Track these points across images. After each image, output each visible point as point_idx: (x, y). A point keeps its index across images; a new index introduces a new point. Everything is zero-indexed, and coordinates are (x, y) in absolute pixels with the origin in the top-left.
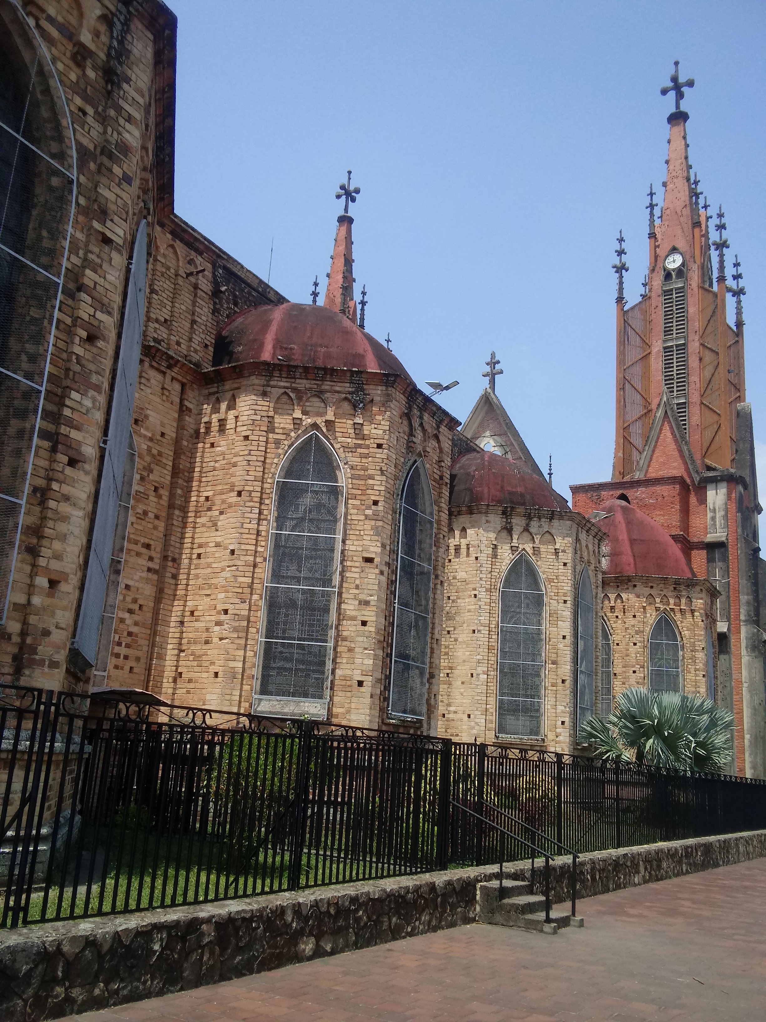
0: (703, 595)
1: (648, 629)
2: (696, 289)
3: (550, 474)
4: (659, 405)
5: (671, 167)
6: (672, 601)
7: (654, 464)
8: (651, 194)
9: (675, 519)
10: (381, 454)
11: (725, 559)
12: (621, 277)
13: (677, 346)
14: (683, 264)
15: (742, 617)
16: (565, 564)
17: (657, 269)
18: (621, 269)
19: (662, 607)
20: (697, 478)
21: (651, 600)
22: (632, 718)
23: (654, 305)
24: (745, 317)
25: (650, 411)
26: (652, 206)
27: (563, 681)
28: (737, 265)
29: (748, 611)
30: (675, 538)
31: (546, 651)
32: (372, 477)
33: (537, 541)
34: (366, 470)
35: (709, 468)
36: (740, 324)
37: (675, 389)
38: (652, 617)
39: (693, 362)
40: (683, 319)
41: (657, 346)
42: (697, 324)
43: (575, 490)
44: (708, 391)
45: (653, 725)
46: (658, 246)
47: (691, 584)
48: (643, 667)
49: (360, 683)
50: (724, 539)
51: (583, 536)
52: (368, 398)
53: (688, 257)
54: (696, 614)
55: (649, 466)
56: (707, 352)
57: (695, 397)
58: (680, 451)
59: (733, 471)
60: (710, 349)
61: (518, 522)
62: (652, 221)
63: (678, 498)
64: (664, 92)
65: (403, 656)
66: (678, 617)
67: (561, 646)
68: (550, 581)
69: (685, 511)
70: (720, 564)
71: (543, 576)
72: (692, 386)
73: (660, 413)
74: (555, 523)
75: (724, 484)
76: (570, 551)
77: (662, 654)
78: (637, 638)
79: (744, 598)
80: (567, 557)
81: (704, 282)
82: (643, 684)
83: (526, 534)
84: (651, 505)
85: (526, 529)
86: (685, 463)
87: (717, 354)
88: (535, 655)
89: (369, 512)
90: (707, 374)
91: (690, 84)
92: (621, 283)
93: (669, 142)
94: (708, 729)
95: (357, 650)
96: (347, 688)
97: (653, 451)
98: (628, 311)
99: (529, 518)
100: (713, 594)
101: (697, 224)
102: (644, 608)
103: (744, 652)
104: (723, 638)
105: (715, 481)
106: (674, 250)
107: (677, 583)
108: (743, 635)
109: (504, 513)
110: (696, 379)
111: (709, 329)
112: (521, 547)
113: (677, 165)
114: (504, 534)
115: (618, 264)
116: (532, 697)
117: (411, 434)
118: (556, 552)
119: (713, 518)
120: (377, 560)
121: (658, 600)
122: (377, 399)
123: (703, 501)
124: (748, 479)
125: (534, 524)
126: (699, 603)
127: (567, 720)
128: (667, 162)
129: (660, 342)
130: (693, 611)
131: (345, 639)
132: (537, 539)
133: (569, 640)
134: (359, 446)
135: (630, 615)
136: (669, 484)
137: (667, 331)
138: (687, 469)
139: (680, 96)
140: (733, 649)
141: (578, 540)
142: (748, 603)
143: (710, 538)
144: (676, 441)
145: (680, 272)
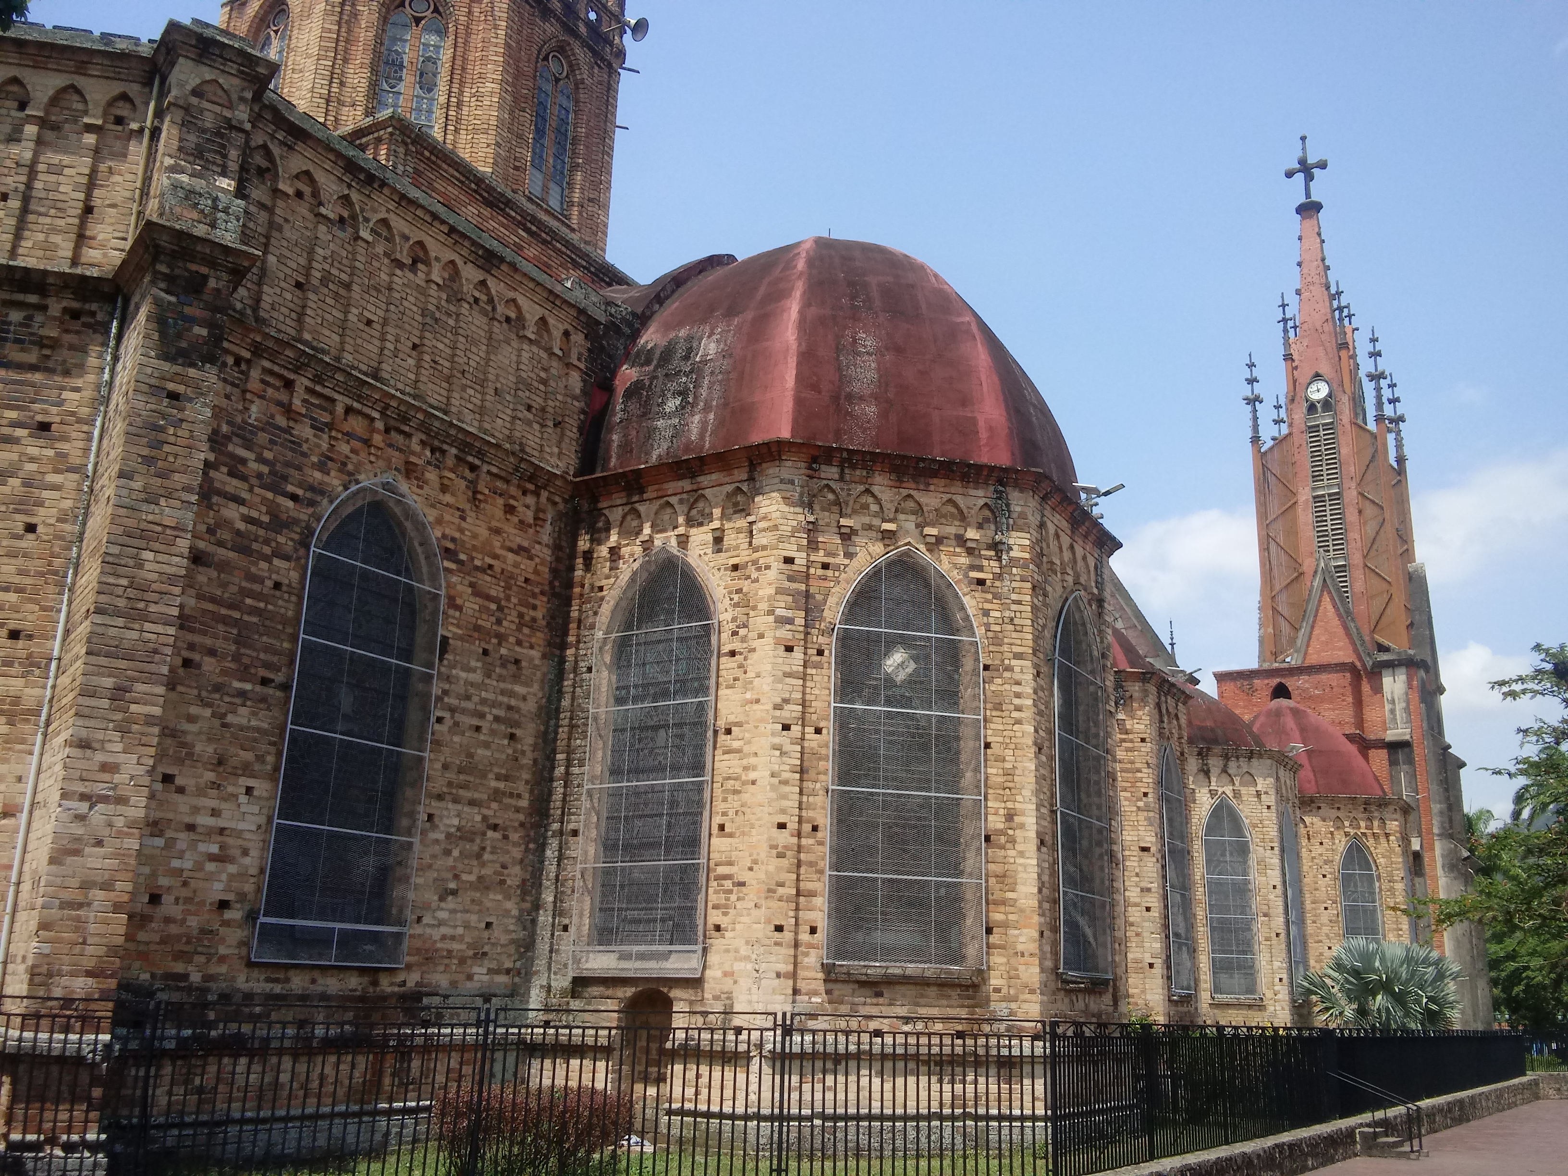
0: (1398, 816)
1: (1337, 858)
2: (1348, 426)
3: (1172, 644)
4: (1316, 572)
5: (1305, 271)
6: (1363, 824)
7: (1315, 644)
8: (1283, 306)
9: (1348, 714)
10: (1147, 747)
11: (1410, 761)
12: (1255, 411)
13: (1330, 495)
14: (1330, 395)
15: (1436, 830)
16: (1269, 807)
17: (1297, 399)
18: (1253, 401)
19: (1352, 832)
20: (1369, 663)
21: (1339, 824)
22: (1356, 973)
23: (1296, 444)
24: (1407, 451)
25: (1302, 574)
26: (1285, 320)
27: (1278, 935)
29: (1442, 823)
30: (1349, 737)
31: (1256, 903)
32: (1139, 771)
33: (1237, 783)
34: (1132, 763)
35: (1382, 648)
36: (1401, 460)
37: (1331, 548)
38: (1341, 844)
39: (1352, 516)
40: (1335, 461)
41: (1305, 495)
42: (1352, 469)
43: (1221, 678)
44: (1373, 553)
45: (1381, 980)
46: (1296, 368)
47: (1383, 803)
48: (1335, 902)
49: (1151, 966)
50: (1408, 737)
51: (1281, 772)
52: (1128, 694)
53: (1335, 386)
54: (1392, 838)
55: (1308, 646)
56: (1367, 503)
57: (1357, 559)
58: (1346, 628)
59: (1411, 652)
60: (1373, 502)
61: (1215, 763)
62: (1286, 339)
63: (1349, 689)
64: (1289, 175)
65: (1177, 935)
66: (1371, 842)
67: (1272, 897)
68: (1255, 826)
69: (1359, 704)
70: (1405, 767)
71: (1247, 821)
72: (1353, 544)
73: (1317, 582)
74: (1255, 761)
75: (1403, 670)
76: (1272, 792)
77: (1356, 886)
78: (1327, 869)
79: (1436, 807)
80: (1270, 799)
81: (1356, 415)
82: (1337, 922)
83: (1224, 775)
84: (1318, 696)
85: (1225, 771)
86: (1353, 644)
87: (1382, 508)
88: (1244, 908)
89: (1141, 804)
90: (1371, 529)
91: (1323, 165)
92: (1255, 419)
93: (1300, 238)
95: (1145, 934)
96: (1140, 971)
97: (1313, 627)
98: (1266, 453)
99: (1227, 758)
100: (1406, 810)
101: (1344, 346)
102: (1332, 833)
103: (1440, 872)
104: (1417, 857)
105: (1390, 665)
106: (1317, 376)
107: (1367, 803)
108: (1438, 851)
109: (1200, 754)
110: (1357, 537)
111: (1369, 476)
112: (1220, 790)
113: (1313, 267)
114: (1201, 776)
115: (1249, 394)
116: (1245, 952)
117: (1162, 721)
118: (1258, 794)
119: (1392, 711)
120: (1153, 849)
121: (1347, 823)
122: (1136, 695)
123: (1378, 689)
124: (1429, 660)
125: (1232, 764)
126: (1393, 825)
127: (1285, 976)
128: (1299, 264)
129: (1308, 489)
130: (1387, 835)
132: (1237, 780)
133: (1279, 890)
134: (1124, 740)
135: (1315, 841)
136: (1337, 672)
137: (1316, 477)
138: (1356, 650)
139: (1309, 178)
140: (1427, 869)
142: (1441, 813)
143: (1391, 735)
144: (1340, 616)
145: (1327, 404)
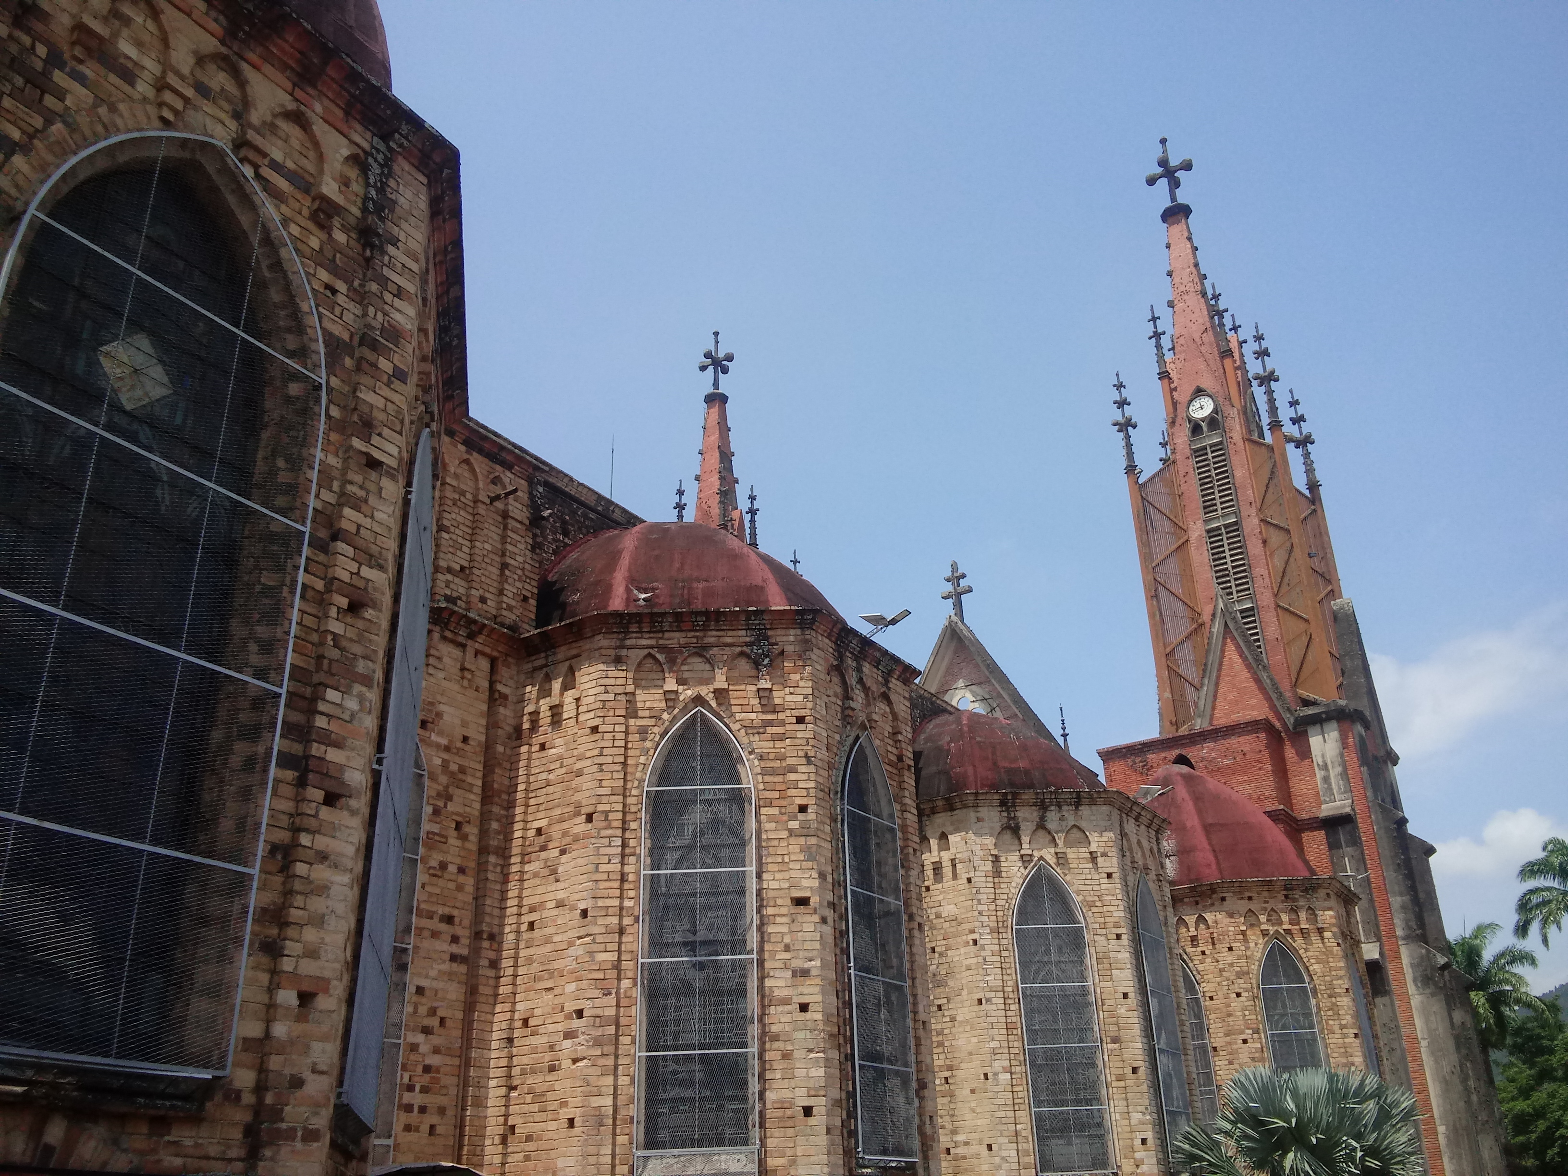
0: (1333, 902)
1: (1254, 967)
2: (1240, 443)
3: (1065, 736)
4: (1214, 615)
5: (1177, 280)
6: (1285, 917)
7: (1221, 704)
8: (1154, 319)
9: (1268, 786)
10: (805, 732)
11: (1355, 841)
12: (1128, 437)
13: (1226, 526)
14: (1215, 411)
15: (1399, 932)
16: (1109, 876)
17: (1179, 420)
18: (1125, 426)
19: (1272, 929)
20: (1290, 721)
21: (1253, 920)
22: (1252, 1119)
23: (1182, 473)
24: (1319, 475)
25: (1202, 624)
26: (1157, 335)
27: (1135, 1070)
28: (1294, 403)
29: (1407, 921)
30: (1273, 815)
31: (1099, 1021)
32: (793, 770)
33: (1060, 843)
34: (783, 758)
35: (1306, 703)
36: (1313, 486)
37: (1234, 589)
38: (1258, 948)
39: (1254, 548)
40: (1228, 486)
41: (1197, 530)
42: (1250, 492)
43: (1108, 756)
44: (1285, 588)
45: (1290, 1129)
46: (1175, 389)
47: (1310, 886)
48: (1256, 1031)
49: (808, 1111)
50: (1348, 810)
51: (1130, 826)
52: (776, 649)
53: (1221, 400)
54: (1327, 934)
55: (1213, 708)
56: (1272, 530)
57: (1266, 598)
58: (1258, 681)
59: (1342, 702)
60: (1276, 526)
62: (1161, 357)
63: (1266, 753)
64: (1151, 181)
65: (872, 1056)
66: (1299, 942)
67: (1122, 1011)
68: (1091, 905)
69: (1282, 773)
70: (1349, 850)
71: (1077, 899)
72: (1259, 582)
73: (1217, 628)
74: (1085, 810)
75: (1334, 725)
76: (1114, 853)
77: (1284, 1006)
78: (1241, 984)
79: (1396, 901)
80: (1111, 863)
81: (1250, 432)
82: (1262, 1060)
83: (1041, 833)
84: (1228, 767)
85: (1041, 826)
86: (1269, 699)
87: (1288, 531)
88: (1083, 1031)
89: (794, 825)
90: (1278, 561)
91: (1187, 166)
92: (1129, 446)
93: (1168, 246)
94: (1378, 1125)
95: (797, 1054)
96: (787, 1122)
97: (1217, 684)
98: (1145, 484)
99: (1043, 807)
100: (1347, 899)
101: (1226, 353)
102: (1243, 933)
103: (1411, 988)
104: (1374, 969)
105: (1318, 720)
106: (1199, 392)
107: (1288, 887)
108: (1405, 960)
109: (1003, 803)
110: (1265, 573)
111: (1270, 497)
112: (1037, 854)
113: (1185, 275)
114: (1008, 836)
115: (1120, 419)
116: (1089, 1102)
117: (847, 697)
118: (1093, 857)
119: (1326, 779)
120: (814, 900)
121: (1263, 918)
122: (789, 649)
123: (1305, 753)
124: (1367, 713)
125: (1052, 816)
126: (1328, 917)
127: (1149, 1135)
128: (1170, 274)
129: (1200, 523)
130: (1320, 931)
131: (775, 1038)
132: (1060, 838)
133: (1133, 1000)
134: (770, 723)
135: (1222, 947)
136: (1249, 733)
137: (1209, 507)
138: (1273, 707)
139: (1174, 183)
140: (1394, 986)
141: (1123, 835)
142: (1404, 907)
143: (1327, 810)
144: (1248, 666)
145: (1213, 422)
